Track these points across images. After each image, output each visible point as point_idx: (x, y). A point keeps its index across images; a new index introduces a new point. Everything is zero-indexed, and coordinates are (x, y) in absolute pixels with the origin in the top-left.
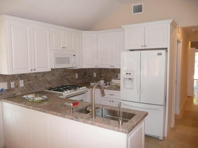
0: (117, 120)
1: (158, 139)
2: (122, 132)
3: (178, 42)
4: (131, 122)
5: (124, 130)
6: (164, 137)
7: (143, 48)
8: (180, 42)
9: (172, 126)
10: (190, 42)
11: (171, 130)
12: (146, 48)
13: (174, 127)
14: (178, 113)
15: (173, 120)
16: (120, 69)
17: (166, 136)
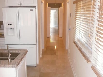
0: (7, 59)
1: (34, 66)
2: (12, 67)
3: (42, 2)
4: (17, 59)
5: (13, 65)
6: (37, 65)
7: (20, 5)
8: (43, 3)
9: (41, 57)
10: (47, 4)
11: (40, 59)
12: (21, 5)
13: (42, 57)
14: (44, 48)
15: (41, 53)
16: (3, 21)
17: (38, 63)
